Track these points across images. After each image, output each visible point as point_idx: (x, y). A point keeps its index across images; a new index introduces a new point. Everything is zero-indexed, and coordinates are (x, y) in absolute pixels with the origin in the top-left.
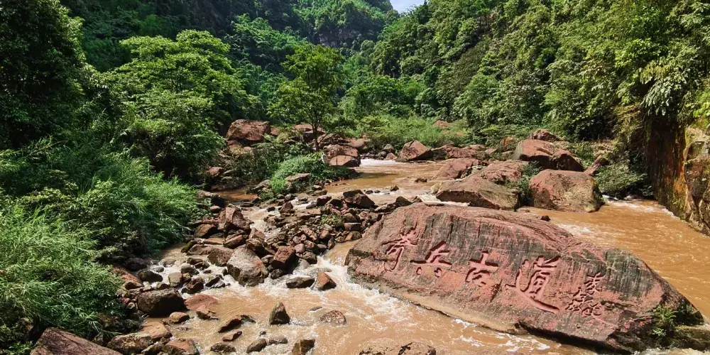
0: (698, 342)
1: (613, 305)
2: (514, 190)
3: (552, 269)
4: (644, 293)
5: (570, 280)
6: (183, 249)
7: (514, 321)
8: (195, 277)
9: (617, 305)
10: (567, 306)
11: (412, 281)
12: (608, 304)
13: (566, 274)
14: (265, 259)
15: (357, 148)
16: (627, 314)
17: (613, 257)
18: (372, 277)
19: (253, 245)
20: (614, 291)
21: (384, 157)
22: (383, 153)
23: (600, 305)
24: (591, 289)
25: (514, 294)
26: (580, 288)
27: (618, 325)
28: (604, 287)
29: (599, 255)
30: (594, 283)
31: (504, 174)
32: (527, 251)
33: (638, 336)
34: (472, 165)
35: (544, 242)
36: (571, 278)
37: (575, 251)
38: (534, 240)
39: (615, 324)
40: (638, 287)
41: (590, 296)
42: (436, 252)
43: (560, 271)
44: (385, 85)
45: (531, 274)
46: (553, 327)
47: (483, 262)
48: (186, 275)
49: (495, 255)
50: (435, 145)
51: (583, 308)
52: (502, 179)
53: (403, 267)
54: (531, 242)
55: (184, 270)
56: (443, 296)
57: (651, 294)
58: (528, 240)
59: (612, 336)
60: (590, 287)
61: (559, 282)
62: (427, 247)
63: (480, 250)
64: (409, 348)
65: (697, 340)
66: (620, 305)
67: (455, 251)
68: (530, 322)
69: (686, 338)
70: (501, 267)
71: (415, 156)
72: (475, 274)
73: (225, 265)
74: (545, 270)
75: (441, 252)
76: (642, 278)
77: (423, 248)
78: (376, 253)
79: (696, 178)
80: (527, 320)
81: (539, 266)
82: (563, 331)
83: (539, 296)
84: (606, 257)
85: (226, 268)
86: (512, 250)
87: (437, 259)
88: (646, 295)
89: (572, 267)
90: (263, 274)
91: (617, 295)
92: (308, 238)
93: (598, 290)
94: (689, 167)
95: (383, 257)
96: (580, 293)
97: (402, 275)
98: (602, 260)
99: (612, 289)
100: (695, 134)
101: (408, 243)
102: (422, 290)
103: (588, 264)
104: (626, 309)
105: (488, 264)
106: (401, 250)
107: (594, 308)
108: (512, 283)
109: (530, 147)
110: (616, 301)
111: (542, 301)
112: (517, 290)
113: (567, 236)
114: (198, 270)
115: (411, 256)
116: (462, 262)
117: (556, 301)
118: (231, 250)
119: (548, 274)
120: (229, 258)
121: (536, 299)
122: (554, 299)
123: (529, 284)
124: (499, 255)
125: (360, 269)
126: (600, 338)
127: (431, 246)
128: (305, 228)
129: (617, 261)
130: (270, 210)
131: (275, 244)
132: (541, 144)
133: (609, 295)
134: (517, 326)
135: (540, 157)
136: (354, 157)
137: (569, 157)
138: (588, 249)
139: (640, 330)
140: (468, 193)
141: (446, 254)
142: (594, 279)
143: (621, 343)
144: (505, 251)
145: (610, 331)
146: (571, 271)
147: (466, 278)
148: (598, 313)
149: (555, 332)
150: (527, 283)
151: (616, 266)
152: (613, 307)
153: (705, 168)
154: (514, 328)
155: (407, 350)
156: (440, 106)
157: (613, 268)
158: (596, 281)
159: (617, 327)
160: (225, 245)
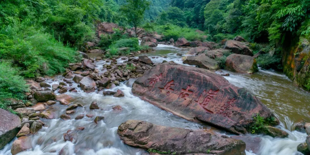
0: (272, 134)
1: (237, 113)
2: (218, 62)
3: (215, 95)
4: (252, 109)
5: (221, 100)
6: (63, 75)
7: (194, 116)
8: (65, 87)
9: (239, 113)
10: (217, 111)
11: (156, 96)
12: (235, 112)
13: (220, 97)
14: (97, 82)
15: (157, 39)
16: (242, 118)
17: (241, 92)
18: (141, 93)
19: (92, 76)
20: (239, 107)
21: (169, 44)
22: (169, 42)
23: (231, 112)
24: (229, 105)
25: (196, 105)
26: (224, 104)
27: (237, 122)
28: (235, 105)
29: (236, 91)
30: (231, 103)
31: (215, 54)
32: (206, 86)
33: (245, 127)
34: (205, 50)
35: (214, 83)
36: (222, 100)
37: (226, 88)
38: (210, 82)
39: (235, 121)
40: (250, 106)
41: (228, 108)
42: (169, 85)
43: (218, 96)
44: (175, 12)
45: (205, 96)
46: (209, 120)
47: (187, 90)
48: (61, 86)
49: (193, 87)
50: (192, 40)
51: (223, 113)
52: (214, 57)
53: (154, 90)
54: (208, 82)
55: (61, 84)
56: (167, 104)
57: (255, 110)
58: (207, 82)
59: (233, 126)
60: (229, 104)
61: (216, 101)
62: (166, 82)
63: (187, 85)
64: (142, 123)
65: (272, 133)
66: (240, 113)
67: (177, 85)
68: (200, 117)
69: (268, 131)
70: (194, 93)
71: (182, 45)
72: (183, 95)
73: (79, 83)
74: (211, 95)
75: (171, 84)
76: (252, 102)
77: (164, 82)
78: (144, 83)
79: (299, 61)
80: (199, 116)
81: (209, 93)
82: (213, 122)
83: (206, 107)
84: (238, 92)
85: (79, 84)
86: (200, 86)
87: (169, 88)
88: (252, 110)
89: (223, 95)
90: (95, 88)
91: (240, 109)
92: (118, 75)
93: (232, 106)
94: (297, 56)
95: (147, 85)
96: (224, 106)
97: (153, 93)
98: (237, 93)
99: (238, 106)
100: (303, 41)
101: (158, 80)
102: (160, 100)
103: (230, 94)
104: (242, 115)
105: (189, 91)
106: (155, 82)
107: (228, 114)
108: (197, 100)
109: (231, 43)
110: (239, 111)
111: (207, 108)
112: (198, 103)
113: (225, 81)
114: (67, 84)
115: (158, 85)
116: (178, 90)
117: (213, 109)
118: (83, 77)
119: (212, 97)
120: (81, 80)
121: (205, 108)
122: (212, 108)
123: (204, 101)
124: (194, 88)
125: (137, 89)
126: (227, 127)
127: (167, 82)
128: (118, 71)
129: (243, 94)
130: (107, 62)
131: (103, 76)
132: (236, 43)
133: (236, 109)
134: (194, 118)
135: (234, 48)
136: (155, 43)
137: (248, 49)
138: (231, 87)
139: (246, 125)
140: (196, 61)
141: (173, 86)
142: (231, 101)
143: (237, 130)
144: (197, 86)
145: (232, 124)
146: (222, 97)
147: (179, 97)
148: (230, 116)
149: (210, 122)
150: (203, 101)
151: (242, 96)
152: (237, 114)
153: (304, 57)
154: (193, 119)
155: (140, 124)
156: (199, 23)
157: (241, 97)
158: (232, 102)
159: (236, 122)
160: (82, 75)
